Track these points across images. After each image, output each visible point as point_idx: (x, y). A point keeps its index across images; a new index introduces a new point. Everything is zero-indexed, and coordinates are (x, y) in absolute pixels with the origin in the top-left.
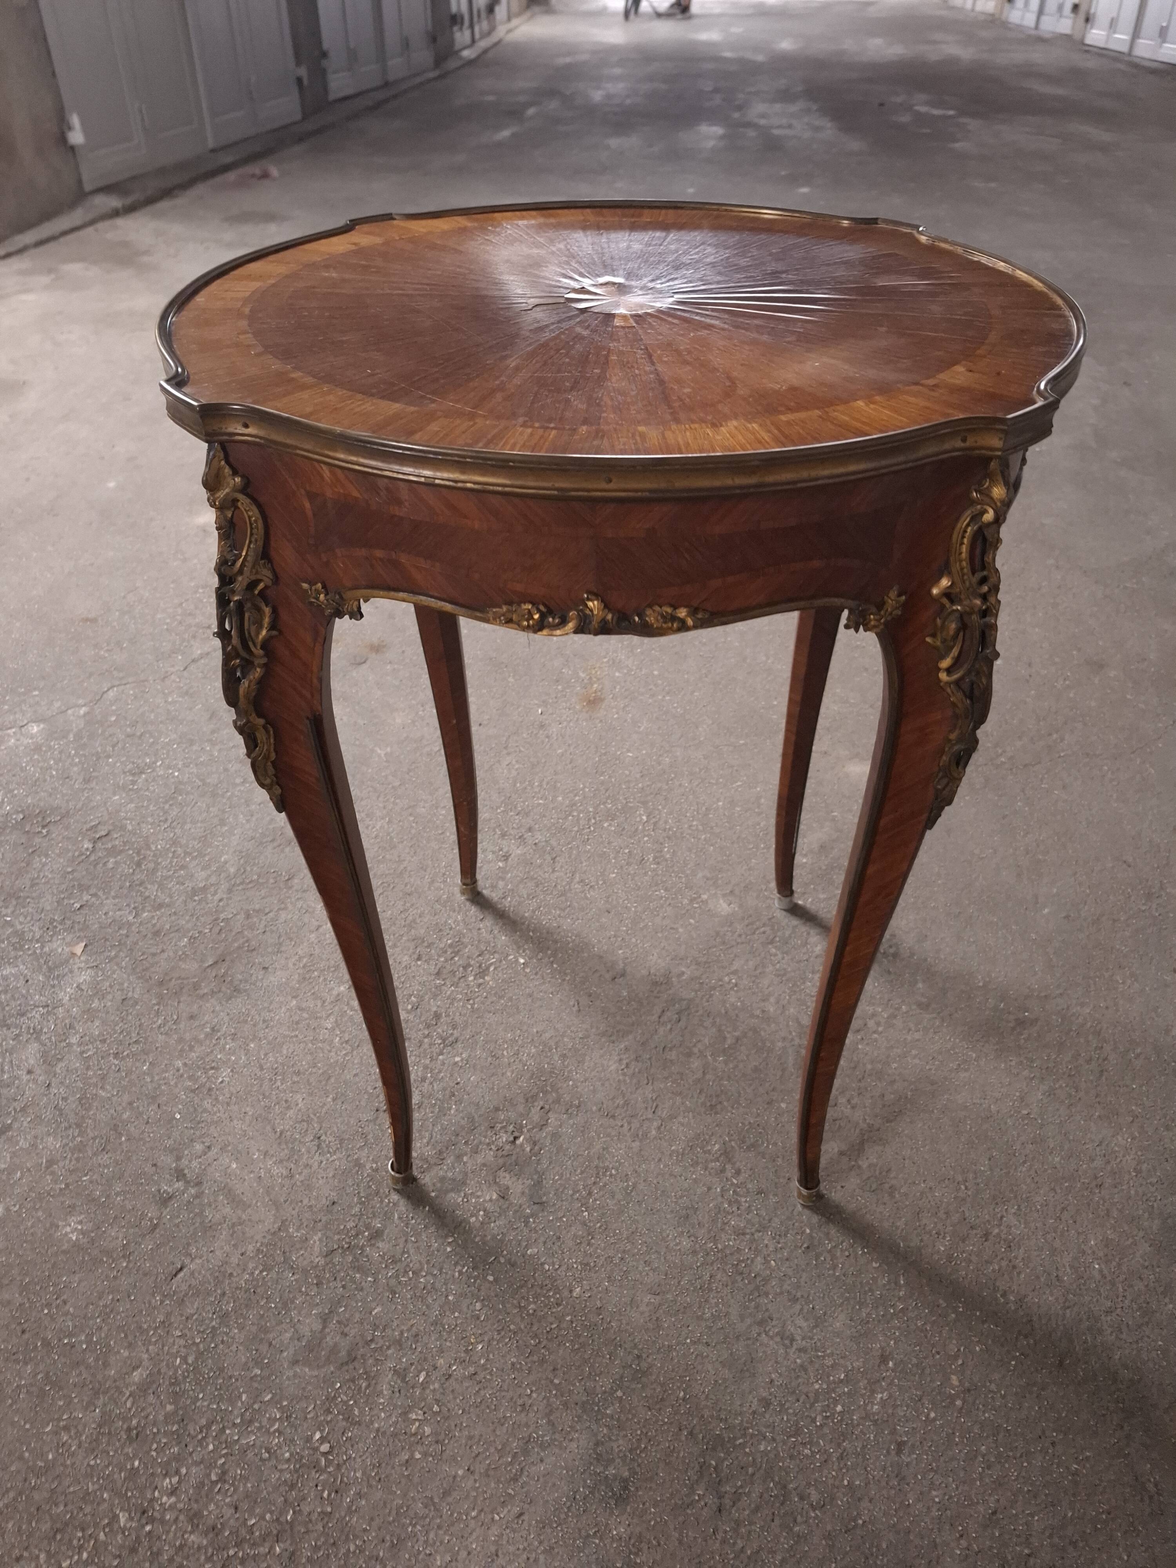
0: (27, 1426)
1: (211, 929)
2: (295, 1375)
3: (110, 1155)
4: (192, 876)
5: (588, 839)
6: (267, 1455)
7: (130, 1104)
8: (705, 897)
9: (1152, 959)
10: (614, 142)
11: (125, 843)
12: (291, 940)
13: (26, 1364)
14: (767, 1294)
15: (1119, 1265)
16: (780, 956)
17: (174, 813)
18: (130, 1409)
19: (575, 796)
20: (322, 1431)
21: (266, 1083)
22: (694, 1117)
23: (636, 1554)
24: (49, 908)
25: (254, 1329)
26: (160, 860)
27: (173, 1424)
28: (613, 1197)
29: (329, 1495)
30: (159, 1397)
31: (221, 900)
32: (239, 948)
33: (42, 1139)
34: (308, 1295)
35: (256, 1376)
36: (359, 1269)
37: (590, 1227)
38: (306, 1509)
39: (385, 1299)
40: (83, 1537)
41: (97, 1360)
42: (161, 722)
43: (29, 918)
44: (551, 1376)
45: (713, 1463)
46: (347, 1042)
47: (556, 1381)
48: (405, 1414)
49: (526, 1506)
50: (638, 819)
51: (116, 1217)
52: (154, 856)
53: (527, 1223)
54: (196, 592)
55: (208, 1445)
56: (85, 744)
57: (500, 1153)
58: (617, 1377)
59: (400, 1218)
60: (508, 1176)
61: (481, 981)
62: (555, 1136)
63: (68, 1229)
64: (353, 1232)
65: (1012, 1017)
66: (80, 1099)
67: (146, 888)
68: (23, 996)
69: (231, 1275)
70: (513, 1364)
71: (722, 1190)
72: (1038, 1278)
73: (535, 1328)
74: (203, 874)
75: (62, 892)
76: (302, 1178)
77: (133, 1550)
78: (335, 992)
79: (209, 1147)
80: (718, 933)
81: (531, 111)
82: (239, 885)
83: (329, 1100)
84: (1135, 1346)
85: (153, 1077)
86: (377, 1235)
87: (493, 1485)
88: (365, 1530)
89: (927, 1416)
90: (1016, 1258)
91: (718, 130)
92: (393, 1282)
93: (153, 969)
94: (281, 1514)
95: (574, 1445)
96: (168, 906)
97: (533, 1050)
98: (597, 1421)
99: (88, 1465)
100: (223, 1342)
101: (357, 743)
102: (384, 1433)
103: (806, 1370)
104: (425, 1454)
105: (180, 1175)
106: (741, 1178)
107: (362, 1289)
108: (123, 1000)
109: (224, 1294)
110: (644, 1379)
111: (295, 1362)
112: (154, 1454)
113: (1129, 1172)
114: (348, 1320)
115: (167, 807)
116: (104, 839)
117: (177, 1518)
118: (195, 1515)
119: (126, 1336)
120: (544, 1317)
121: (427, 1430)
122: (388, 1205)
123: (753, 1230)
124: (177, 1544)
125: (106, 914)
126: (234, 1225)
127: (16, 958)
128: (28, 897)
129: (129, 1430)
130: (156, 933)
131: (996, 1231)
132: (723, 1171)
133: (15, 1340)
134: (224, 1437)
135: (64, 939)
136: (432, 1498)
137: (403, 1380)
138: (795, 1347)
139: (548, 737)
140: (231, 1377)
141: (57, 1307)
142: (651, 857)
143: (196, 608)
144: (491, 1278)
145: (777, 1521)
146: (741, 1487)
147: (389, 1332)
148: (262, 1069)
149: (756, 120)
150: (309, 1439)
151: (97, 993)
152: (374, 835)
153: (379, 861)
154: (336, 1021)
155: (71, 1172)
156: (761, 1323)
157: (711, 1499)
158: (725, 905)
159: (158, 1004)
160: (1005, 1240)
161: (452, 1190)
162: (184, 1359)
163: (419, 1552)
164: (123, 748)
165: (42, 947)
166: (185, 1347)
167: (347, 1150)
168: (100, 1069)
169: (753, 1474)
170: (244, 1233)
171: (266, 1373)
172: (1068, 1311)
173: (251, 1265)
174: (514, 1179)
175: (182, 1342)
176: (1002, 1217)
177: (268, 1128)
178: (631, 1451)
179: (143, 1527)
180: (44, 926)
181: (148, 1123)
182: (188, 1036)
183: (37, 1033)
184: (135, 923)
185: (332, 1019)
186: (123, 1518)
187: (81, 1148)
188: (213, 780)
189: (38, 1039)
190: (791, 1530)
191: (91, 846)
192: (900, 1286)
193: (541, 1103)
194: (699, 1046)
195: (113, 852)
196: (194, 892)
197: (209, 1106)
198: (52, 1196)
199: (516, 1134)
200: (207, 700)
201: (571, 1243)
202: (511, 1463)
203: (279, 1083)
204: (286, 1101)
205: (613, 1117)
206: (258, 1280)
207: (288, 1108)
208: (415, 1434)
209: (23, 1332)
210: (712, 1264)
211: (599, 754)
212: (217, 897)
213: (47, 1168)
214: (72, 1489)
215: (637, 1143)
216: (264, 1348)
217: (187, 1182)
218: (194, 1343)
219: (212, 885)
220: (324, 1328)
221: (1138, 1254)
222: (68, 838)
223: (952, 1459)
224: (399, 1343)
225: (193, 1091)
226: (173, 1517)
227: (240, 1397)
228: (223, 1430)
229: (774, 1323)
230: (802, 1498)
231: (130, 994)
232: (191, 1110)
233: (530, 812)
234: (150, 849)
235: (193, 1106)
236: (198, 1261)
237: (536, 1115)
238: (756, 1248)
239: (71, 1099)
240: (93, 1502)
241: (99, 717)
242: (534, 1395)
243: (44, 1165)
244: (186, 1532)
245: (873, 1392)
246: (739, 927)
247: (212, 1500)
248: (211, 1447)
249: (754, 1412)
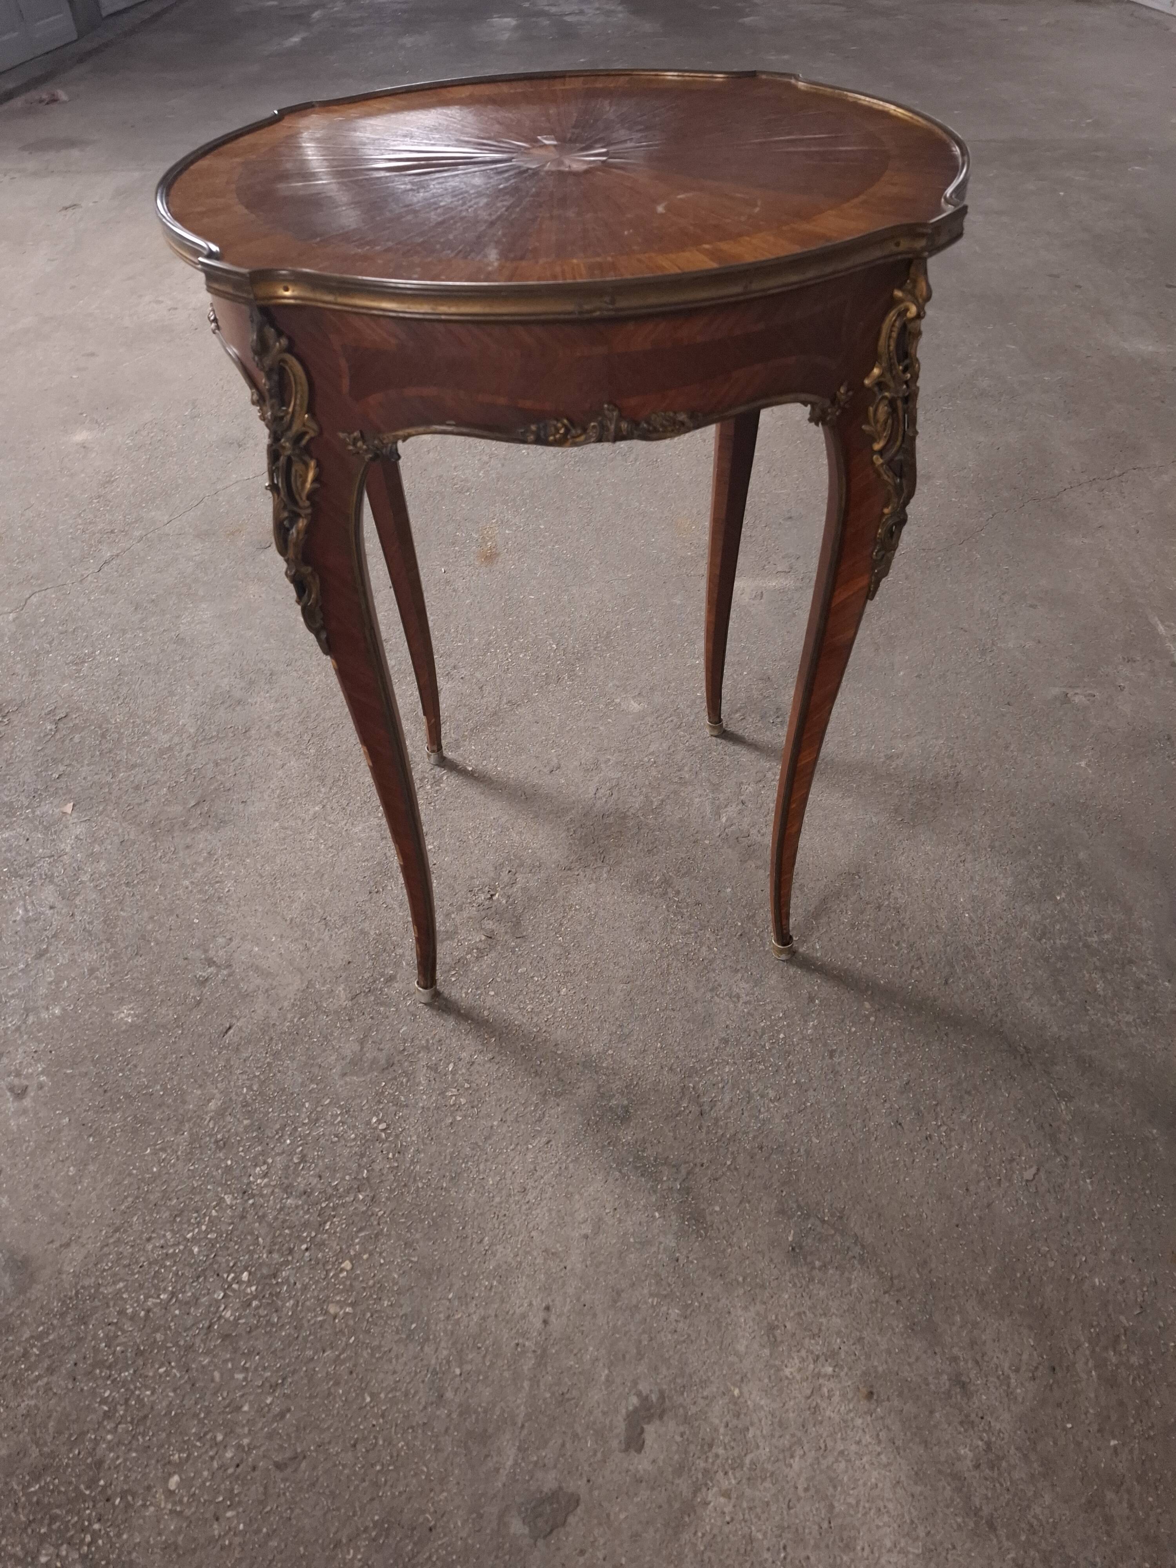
0: (129, 1153)
1: (186, 779)
2: (346, 1083)
3: (143, 957)
4: (156, 740)
5: (508, 669)
6: (336, 1139)
7: (151, 918)
8: (618, 701)
9: (990, 698)
10: (408, 41)
11: (85, 721)
12: (261, 778)
13: (115, 1112)
14: (714, 970)
15: (984, 912)
16: (688, 737)
17: (124, 690)
18: (213, 1128)
19: (490, 636)
20: (377, 1116)
21: (268, 886)
22: (636, 860)
23: (643, 1151)
24: (29, 781)
25: (303, 1058)
26: (122, 731)
27: (253, 1132)
28: (580, 924)
29: (394, 1155)
30: (235, 1117)
31: (188, 755)
32: (216, 789)
33: (79, 955)
34: (342, 1028)
35: (313, 1089)
36: (382, 1004)
37: (565, 947)
38: (377, 1167)
39: (408, 1021)
40: (199, 1216)
41: (175, 1100)
42: (90, 618)
43: (13, 791)
44: (554, 1049)
45: (691, 1085)
46: (331, 847)
47: (559, 1052)
48: (442, 1093)
49: (552, 1136)
50: (549, 648)
51: (162, 1001)
52: (116, 727)
53: (513, 952)
54: (91, 503)
55: (285, 1141)
56: (22, 645)
57: (481, 907)
58: (607, 1041)
59: (408, 964)
60: (491, 922)
61: (438, 788)
62: (525, 889)
63: (122, 1015)
64: (371, 980)
65: (882, 755)
66: (105, 921)
67: (116, 754)
68: (28, 852)
69: (274, 1024)
70: (522, 1047)
71: (667, 906)
72: (922, 929)
73: (535, 1020)
74: (166, 737)
75: (38, 767)
76: (317, 949)
77: (243, 1217)
78: (311, 812)
79: (231, 939)
80: (633, 727)
81: (316, 15)
82: (201, 741)
83: (327, 890)
84: (1001, 963)
85: (166, 896)
86: (391, 979)
87: (523, 1127)
88: (428, 1172)
89: (850, 1031)
90: (904, 919)
91: (510, 22)
92: (412, 1009)
93: (142, 815)
94: (358, 1173)
95: (581, 1091)
96: (141, 765)
97: (494, 832)
98: (596, 1072)
99: (189, 1170)
100: (279, 1071)
101: (280, 615)
102: (429, 1108)
103: (752, 1015)
104: (465, 1117)
105: (210, 962)
106: (681, 896)
107: (387, 1017)
108: (122, 842)
109: (272, 1039)
110: (628, 1040)
111: (344, 1075)
112: (242, 1154)
113: (985, 849)
114: (381, 1040)
115: (116, 687)
116: (64, 720)
117: (273, 1192)
118: (288, 1187)
119: (196, 1081)
120: (540, 1012)
121: (463, 1101)
122: (395, 957)
123: (696, 929)
124: (278, 1207)
125: (84, 778)
126: (267, 991)
127: (11, 823)
128: (7, 775)
129: (217, 1142)
130: (137, 788)
131: (887, 903)
132: (666, 893)
133: (99, 1098)
134: (297, 1134)
135: (51, 803)
136: (476, 1143)
137: (436, 1071)
138: (741, 1001)
139: (454, 590)
140: (292, 1094)
141: (130, 1070)
142: (566, 676)
143: (95, 517)
144: (492, 993)
145: (746, 1114)
146: (715, 1097)
147: (417, 1042)
148: (261, 876)
149: (547, 8)
150: (368, 1123)
151: (95, 840)
152: (315, 688)
153: (324, 708)
154: (318, 833)
155: (113, 975)
156: (712, 990)
157: (694, 1109)
158: (636, 705)
159: (154, 841)
160: (894, 908)
161: (447, 939)
162: (250, 1088)
163: (474, 1179)
164: (60, 644)
165: (33, 812)
166: (248, 1079)
167: (351, 923)
168: (116, 896)
169: (723, 1087)
170: (277, 995)
171: (322, 1085)
172: (948, 948)
173: (289, 1016)
174: (496, 924)
175: (245, 1077)
176: (890, 893)
177: (279, 918)
178: (626, 1087)
179: (247, 1201)
180: (29, 796)
181: (171, 929)
182: (188, 862)
183: (50, 878)
184: (114, 783)
185: (314, 832)
186: (228, 1199)
187: (116, 956)
188: (153, 660)
189: (51, 882)
190: (757, 1117)
191: (54, 727)
192: (817, 950)
193: (509, 868)
194: (632, 810)
195: (75, 728)
196: (162, 752)
197: (222, 910)
198: (101, 994)
199: (492, 893)
200: (128, 595)
201: (552, 960)
202: (534, 1110)
203: (279, 885)
204: (290, 897)
205: (570, 869)
206: (298, 1025)
207: (293, 901)
208: (454, 1105)
209: (105, 1091)
210: (667, 957)
211: (504, 600)
212: (184, 753)
213: (90, 975)
214: (179, 1187)
215: (593, 885)
216: (315, 1070)
217: (219, 967)
218: (255, 1076)
219: (177, 744)
220: (362, 1048)
221: (997, 903)
222: (30, 724)
223: (873, 1055)
224: (427, 1048)
225: (205, 901)
226: (270, 1190)
227: (303, 1105)
228: (296, 1129)
229: (723, 988)
230: (762, 1097)
231: (126, 837)
232: (207, 915)
233: (451, 653)
234: (109, 722)
235: (208, 912)
236: (242, 1020)
237: (505, 877)
238: (700, 942)
239: (96, 922)
240: (200, 1193)
241: (28, 621)
242: (544, 1064)
243: (86, 973)
244: (283, 1199)
245: (806, 1021)
246: (650, 720)
247: (298, 1175)
248: (288, 1142)
249: (717, 1048)
